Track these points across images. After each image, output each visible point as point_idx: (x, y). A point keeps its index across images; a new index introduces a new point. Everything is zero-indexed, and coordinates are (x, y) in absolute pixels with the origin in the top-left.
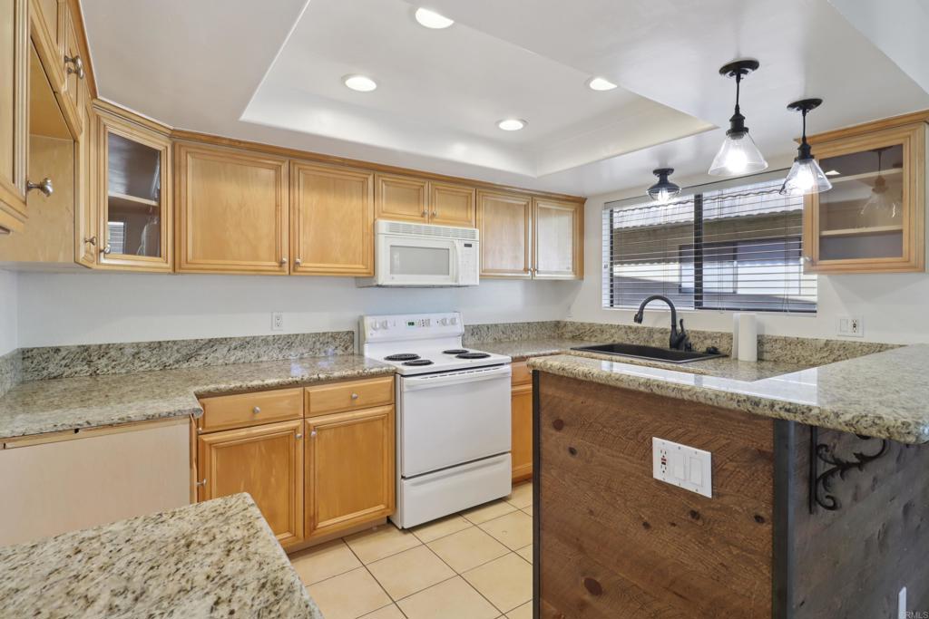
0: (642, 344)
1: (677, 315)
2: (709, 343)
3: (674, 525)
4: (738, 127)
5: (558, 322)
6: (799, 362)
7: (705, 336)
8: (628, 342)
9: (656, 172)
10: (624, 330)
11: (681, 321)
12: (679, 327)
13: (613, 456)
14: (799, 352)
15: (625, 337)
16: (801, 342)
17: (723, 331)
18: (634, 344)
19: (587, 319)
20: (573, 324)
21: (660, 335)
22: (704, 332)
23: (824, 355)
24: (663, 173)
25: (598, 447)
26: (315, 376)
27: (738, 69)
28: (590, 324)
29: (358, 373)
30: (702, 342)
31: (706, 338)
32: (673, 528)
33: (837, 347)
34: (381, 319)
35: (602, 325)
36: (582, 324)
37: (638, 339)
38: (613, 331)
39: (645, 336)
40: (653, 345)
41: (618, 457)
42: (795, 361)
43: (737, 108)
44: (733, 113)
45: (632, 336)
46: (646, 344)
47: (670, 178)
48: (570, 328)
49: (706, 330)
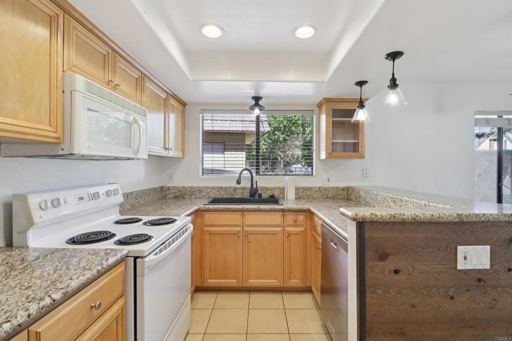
0: (229, 197)
1: (254, 179)
2: (269, 193)
3: (468, 291)
4: (394, 84)
5: (162, 187)
6: (309, 197)
7: (267, 189)
8: (220, 197)
9: (253, 98)
10: (217, 189)
11: (256, 182)
12: (255, 186)
13: (429, 265)
14: (309, 193)
15: (217, 193)
16: (310, 189)
17: (275, 186)
18: (224, 197)
19: (187, 184)
20: (174, 188)
21: (241, 191)
22: (266, 187)
23: (319, 193)
24: (257, 99)
25: (418, 263)
26: (48, 301)
27: (394, 56)
28: (190, 187)
29: (98, 271)
30: (265, 192)
31: (267, 190)
32: (468, 292)
33: (323, 189)
34: (49, 197)
35: (200, 187)
36: (183, 187)
37: (227, 194)
38: (209, 190)
39: (231, 192)
40: (237, 197)
41: (434, 265)
42: (308, 197)
43: (393, 75)
44: (391, 77)
45: (222, 193)
46: (232, 197)
47: (260, 103)
48: (173, 191)
49: (267, 186)
